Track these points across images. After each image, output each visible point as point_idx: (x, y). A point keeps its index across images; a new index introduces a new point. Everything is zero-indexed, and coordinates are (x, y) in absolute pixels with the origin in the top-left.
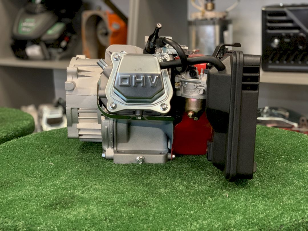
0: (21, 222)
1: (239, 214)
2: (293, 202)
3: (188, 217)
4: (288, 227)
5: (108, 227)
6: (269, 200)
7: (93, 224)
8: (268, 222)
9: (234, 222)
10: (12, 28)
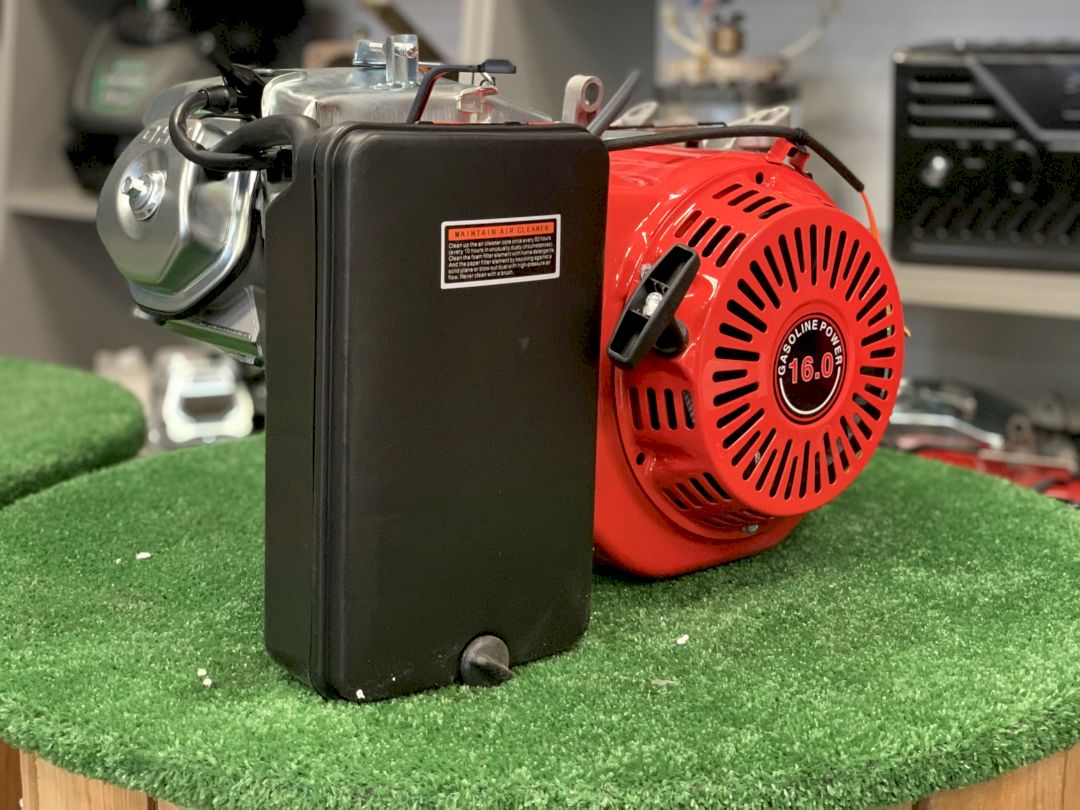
0: (108, 734)
1: (751, 726)
2: (921, 695)
3: (600, 731)
4: (891, 770)
5: (363, 754)
6: (851, 687)
7: (322, 746)
8: (833, 751)
9: (732, 750)
10: (70, 91)
